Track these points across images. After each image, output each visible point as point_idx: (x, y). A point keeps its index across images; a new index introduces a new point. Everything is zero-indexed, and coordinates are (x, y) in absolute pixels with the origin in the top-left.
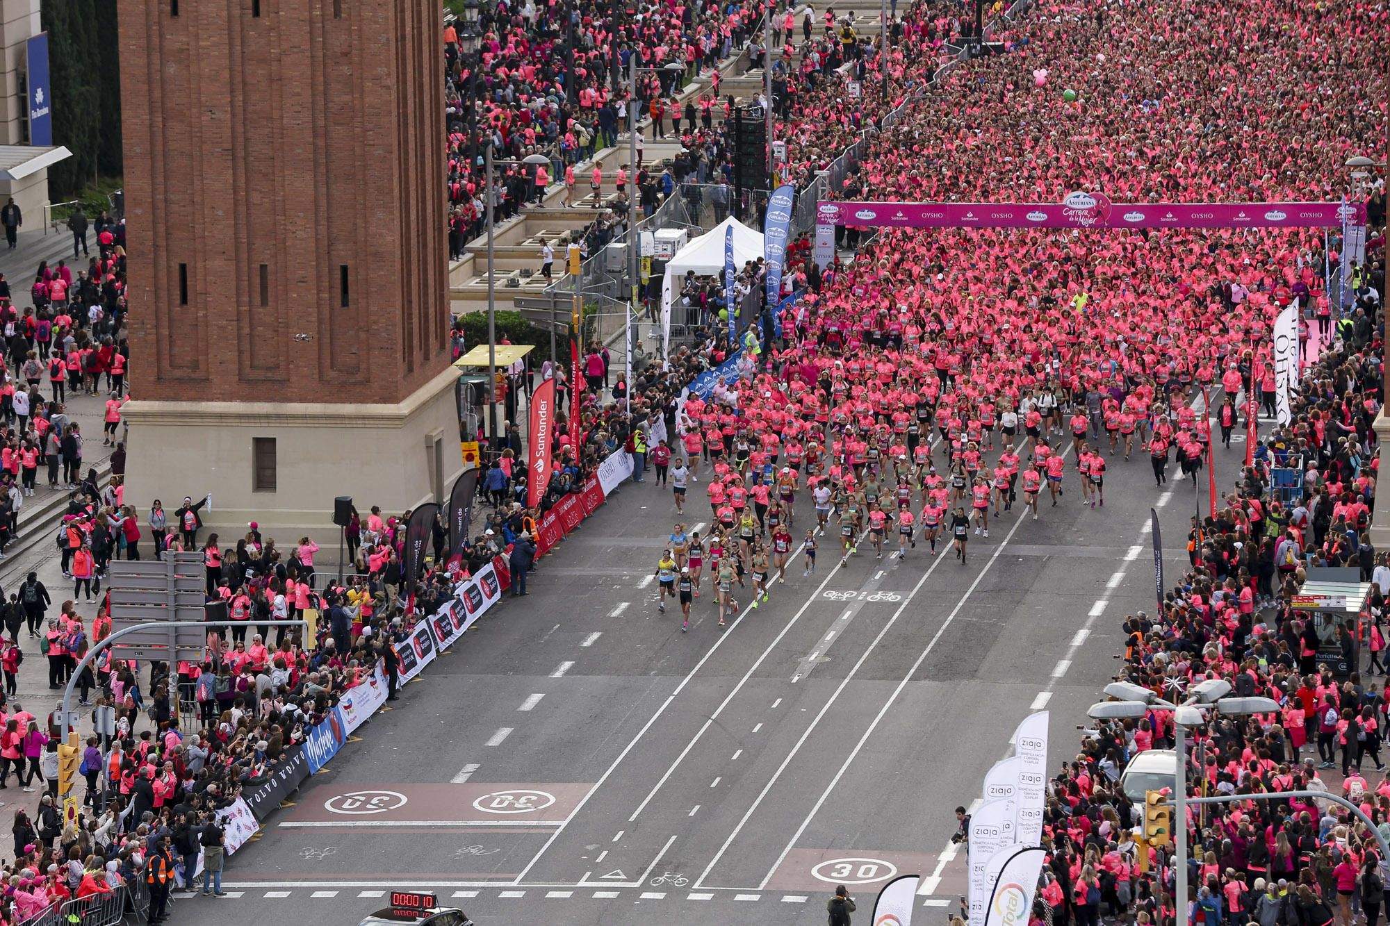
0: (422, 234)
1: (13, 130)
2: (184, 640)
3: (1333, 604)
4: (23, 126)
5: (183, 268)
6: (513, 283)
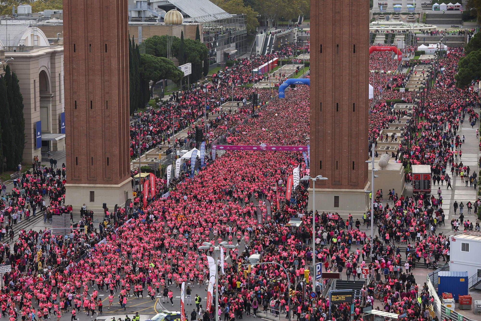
1: (58, 130)
2: (66, 231)
3: (294, 225)
4: (60, 130)
5: (77, 158)
6: (153, 161)
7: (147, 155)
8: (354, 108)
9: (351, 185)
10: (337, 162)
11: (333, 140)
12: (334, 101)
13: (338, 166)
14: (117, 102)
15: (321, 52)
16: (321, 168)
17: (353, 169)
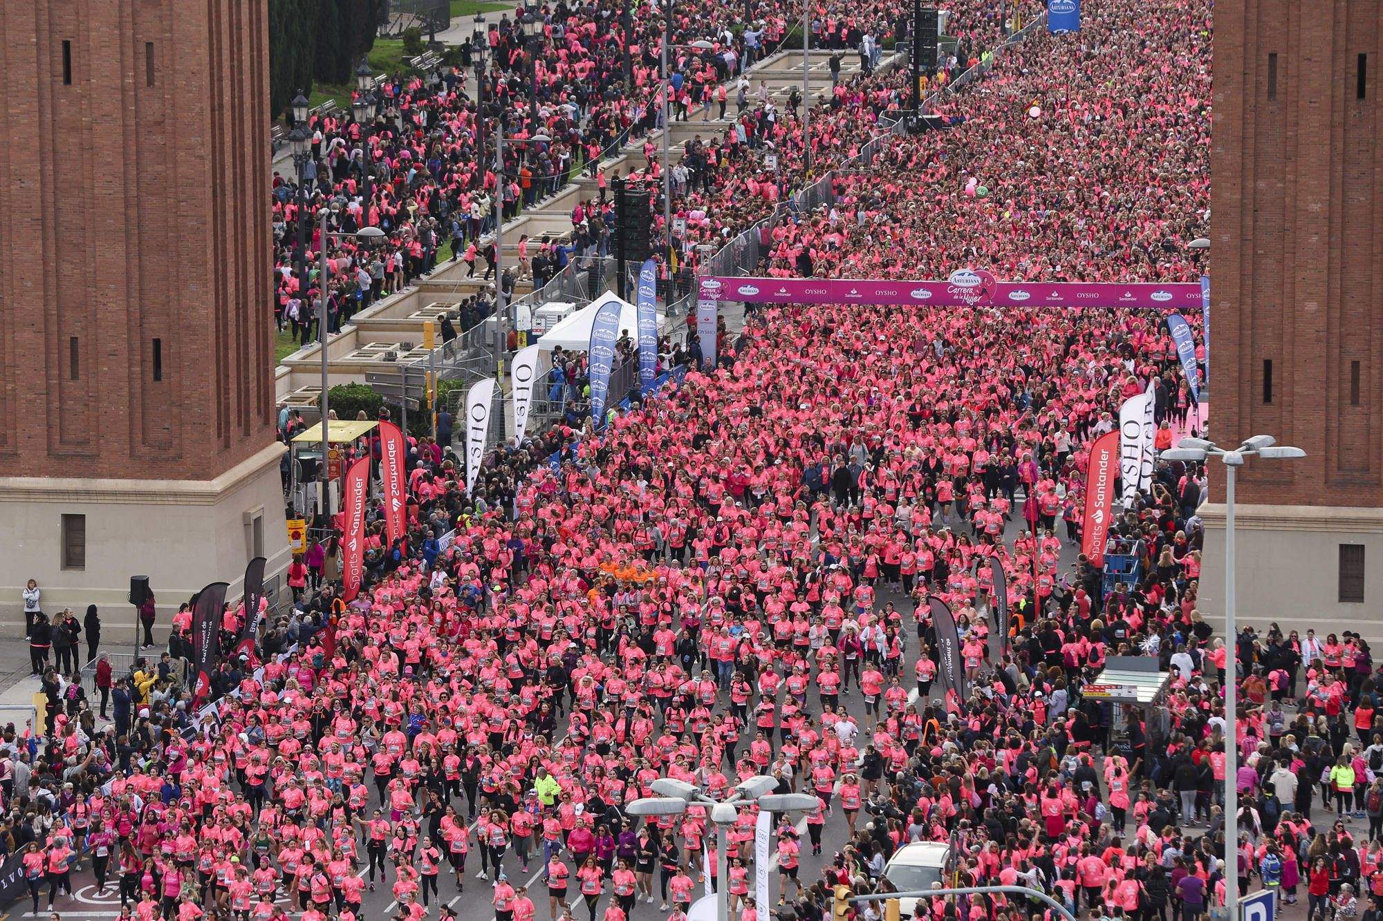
0: (241, 307)
3: (1124, 694)
6: (391, 357)
7: (362, 326)
10: (1355, 364)
11: (1336, 253)
12: (1342, 43)
13: (1362, 385)
14: (203, 52)
16: (1267, 398)
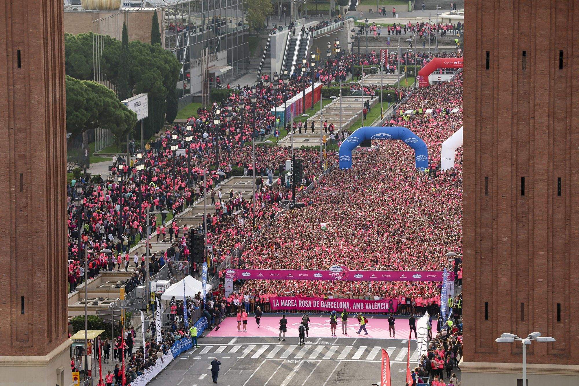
0: (57, 283)
6: (96, 304)
7: (81, 291)
8: (559, 188)
9: (555, 355)
10: (522, 304)
11: (514, 258)
12: (515, 173)
13: (526, 313)
15: (488, 67)
16: (487, 318)
17: (559, 319)
